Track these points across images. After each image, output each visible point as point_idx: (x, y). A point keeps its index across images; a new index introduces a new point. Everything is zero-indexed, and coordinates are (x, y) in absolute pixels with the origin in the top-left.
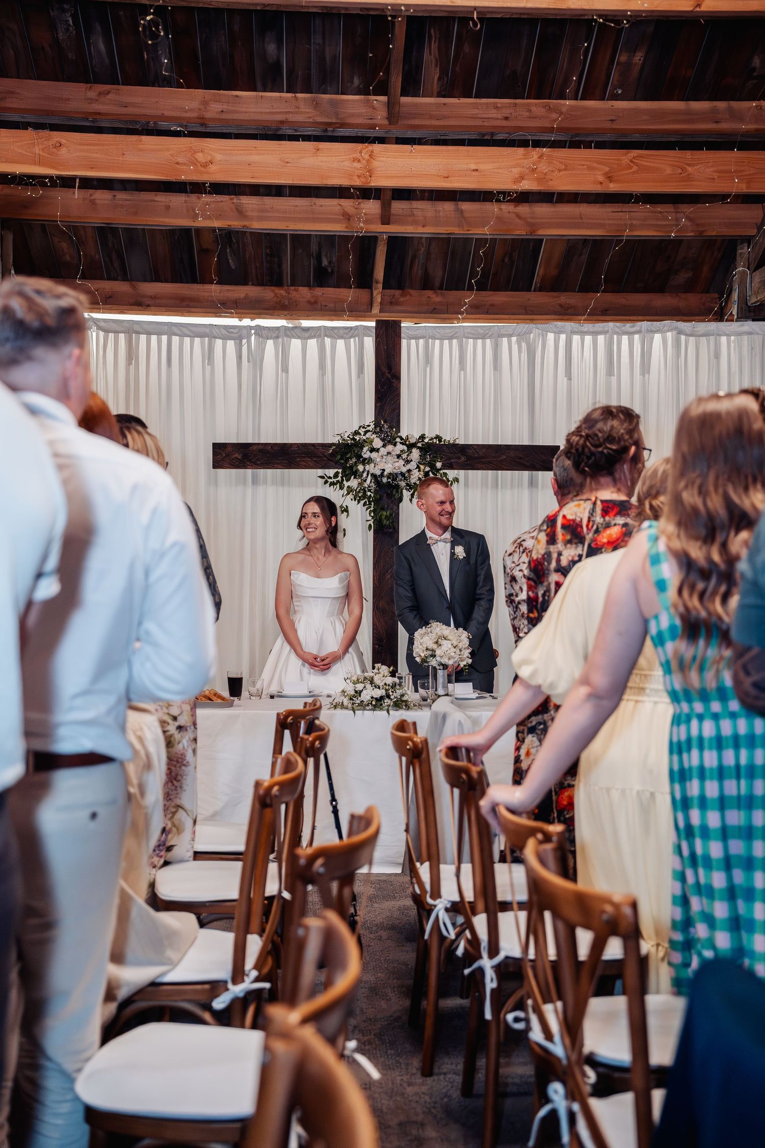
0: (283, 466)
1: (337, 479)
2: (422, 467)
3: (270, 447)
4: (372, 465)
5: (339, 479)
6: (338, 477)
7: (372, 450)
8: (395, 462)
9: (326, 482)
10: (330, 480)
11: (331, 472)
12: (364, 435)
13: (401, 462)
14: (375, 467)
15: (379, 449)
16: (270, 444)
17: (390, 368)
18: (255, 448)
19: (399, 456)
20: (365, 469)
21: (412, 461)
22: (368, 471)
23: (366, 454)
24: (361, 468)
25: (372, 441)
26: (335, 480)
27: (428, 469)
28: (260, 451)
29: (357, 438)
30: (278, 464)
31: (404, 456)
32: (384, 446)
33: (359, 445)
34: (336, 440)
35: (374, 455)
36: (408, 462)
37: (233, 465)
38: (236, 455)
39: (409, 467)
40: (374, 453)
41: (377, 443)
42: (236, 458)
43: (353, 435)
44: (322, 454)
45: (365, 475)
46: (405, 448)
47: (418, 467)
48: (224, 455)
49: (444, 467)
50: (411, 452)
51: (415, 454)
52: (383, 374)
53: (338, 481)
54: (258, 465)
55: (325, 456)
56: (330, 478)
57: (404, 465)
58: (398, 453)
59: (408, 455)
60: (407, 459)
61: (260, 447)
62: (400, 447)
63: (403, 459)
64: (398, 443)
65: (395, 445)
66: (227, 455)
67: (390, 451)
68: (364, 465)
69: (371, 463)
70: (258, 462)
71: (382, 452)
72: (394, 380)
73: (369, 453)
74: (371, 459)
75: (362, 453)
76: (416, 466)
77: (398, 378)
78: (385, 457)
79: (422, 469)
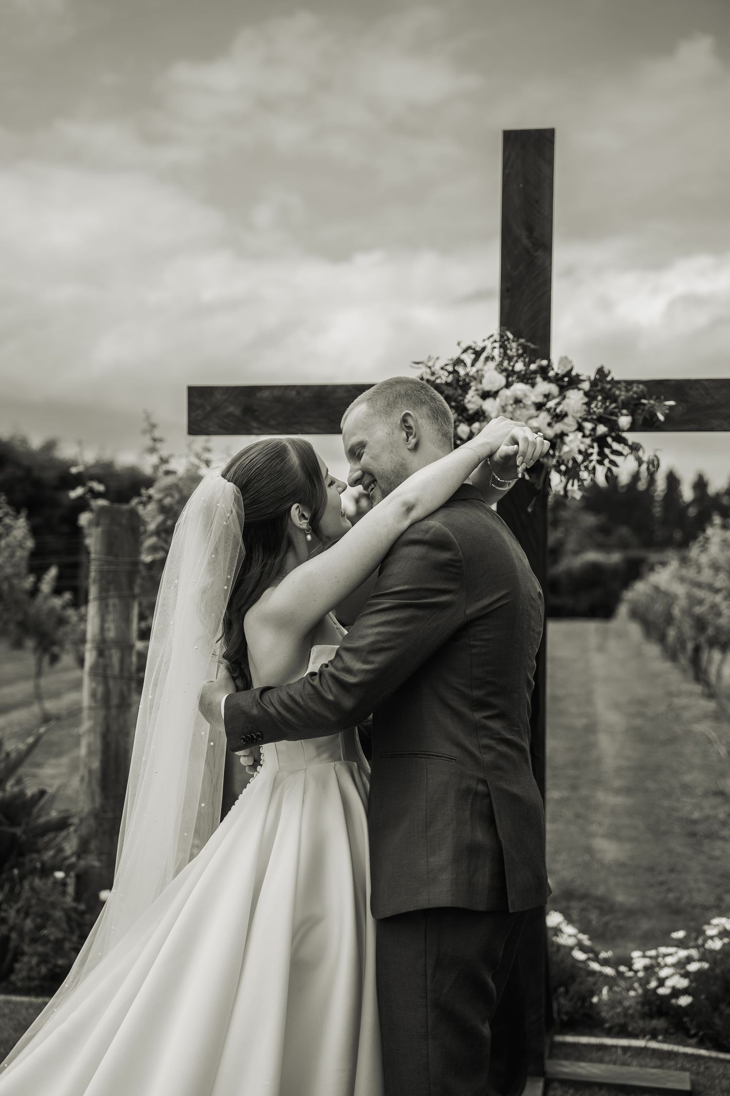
2: (588, 426)
3: (294, 393)
7: (485, 395)
8: (531, 418)
12: (473, 365)
13: (544, 417)
15: (497, 393)
17: (530, 230)
18: (266, 394)
19: (539, 406)
21: (566, 415)
23: (472, 401)
25: (485, 377)
27: (602, 429)
28: (278, 400)
29: (462, 371)
31: (551, 404)
32: (508, 385)
33: (463, 385)
35: (489, 406)
36: (559, 417)
37: (222, 427)
38: (231, 409)
39: (558, 427)
41: (493, 378)
42: (230, 415)
43: (454, 365)
46: (554, 389)
47: (580, 428)
48: (208, 408)
49: (633, 428)
50: (564, 398)
51: (575, 400)
52: (517, 240)
54: (272, 427)
57: (549, 425)
58: (540, 399)
59: (559, 404)
60: (555, 409)
61: (276, 393)
62: (543, 387)
63: (548, 410)
64: (539, 379)
65: (533, 385)
66: (215, 409)
67: (520, 394)
68: (470, 425)
69: (483, 421)
70: (273, 422)
71: (503, 398)
72: (539, 253)
73: (480, 401)
74: (483, 412)
75: (466, 401)
76: (575, 426)
77: (547, 248)
78: (510, 408)
79: (587, 432)
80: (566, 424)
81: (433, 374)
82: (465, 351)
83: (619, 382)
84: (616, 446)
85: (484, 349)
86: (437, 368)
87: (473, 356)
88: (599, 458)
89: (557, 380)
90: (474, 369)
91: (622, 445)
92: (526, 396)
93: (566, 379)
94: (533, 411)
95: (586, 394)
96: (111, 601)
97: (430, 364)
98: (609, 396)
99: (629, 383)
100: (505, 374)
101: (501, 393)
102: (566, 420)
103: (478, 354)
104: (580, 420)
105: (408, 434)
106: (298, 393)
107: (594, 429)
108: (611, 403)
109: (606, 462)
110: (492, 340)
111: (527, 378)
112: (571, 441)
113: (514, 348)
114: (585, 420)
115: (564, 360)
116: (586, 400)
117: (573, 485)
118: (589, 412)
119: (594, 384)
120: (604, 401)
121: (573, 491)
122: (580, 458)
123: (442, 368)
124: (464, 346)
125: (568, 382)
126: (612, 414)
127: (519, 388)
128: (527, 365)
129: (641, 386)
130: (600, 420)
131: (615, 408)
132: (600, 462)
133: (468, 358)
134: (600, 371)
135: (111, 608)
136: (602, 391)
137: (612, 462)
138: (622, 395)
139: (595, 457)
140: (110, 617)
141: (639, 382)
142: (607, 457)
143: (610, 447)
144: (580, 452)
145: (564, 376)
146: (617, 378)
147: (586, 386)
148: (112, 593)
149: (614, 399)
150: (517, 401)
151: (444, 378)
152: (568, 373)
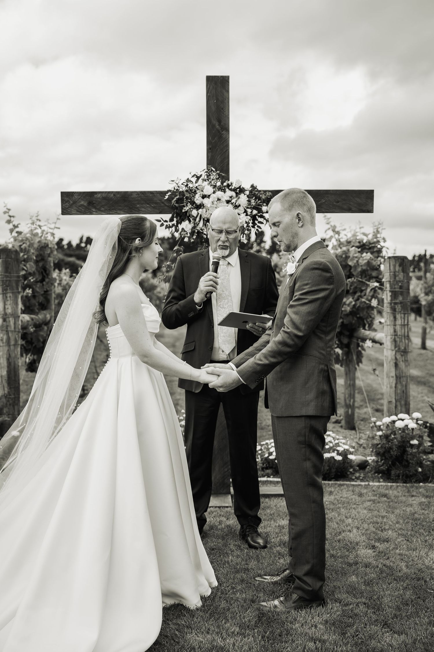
0: (124, 212)
1: (173, 223)
2: (249, 211)
3: (112, 195)
4: (204, 210)
5: (175, 222)
6: (173, 220)
7: (204, 197)
9: (162, 225)
10: (165, 224)
11: (168, 217)
12: (196, 182)
14: (206, 212)
15: (209, 196)
16: (112, 192)
17: (220, 121)
18: (99, 195)
19: (228, 202)
20: (198, 213)
21: (240, 206)
22: (201, 216)
23: (198, 199)
24: (194, 212)
25: (203, 188)
26: (171, 224)
27: (254, 212)
28: (104, 198)
29: (190, 185)
30: (120, 210)
31: (233, 201)
32: (214, 192)
33: (193, 192)
34: (171, 187)
35: (206, 201)
37: (77, 211)
38: (82, 203)
40: (205, 199)
41: (208, 189)
42: (82, 205)
43: (187, 183)
44: (160, 200)
45: (198, 219)
46: (233, 194)
47: (245, 211)
48: (71, 202)
50: (239, 198)
51: (243, 199)
52: (214, 126)
53: (173, 225)
54: (102, 211)
55: (163, 203)
56: (166, 221)
58: (228, 199)
59: (236, 201)
60: (235, 204)
61: (104, 195)
62: (230, 193)
63: (232, 204)
64: (227, 190)
65: (225, 192)
66: (74, 203)
67: (220, 197)
68: (197, 210)
69: (203, 208)
70: (103, 209)
71: (213, 198)
72: (224, 132)
73: (201, 199)
74: (203, 205)
75: (195, 199)
76: (244, 211)
77: (227, 130)
78: (215, 203)
79: (249, 214)
80: (240, 210)
81: (179, 187)
82: (193, 176)
83: (260, 191)
84: (260, 219)
85: (201, 176)
86: (180, 184)
87: (196, 179)
88: (252, 225)
89: (234, 190)
90: (197, 185)
91: (263, 219)
92: (222, 197)
93: (238, 190)
94: (225, 204)
95: (248, 196)
96: (8, 295)
97: (177, 182)
98: (258, 198)
99: (265, 191)
100: (212, 187)
101: (211, 195)
102: (240, 208)
103: (198, 178)
104: (246, 208)
105: (299, 220)
106: (114, 195)
107: (252, 212)
108: (258, 200)
109: (256, 226)
110: (205, 171)
111: (222, 189)
112: (242, 218)
113: (214, 176)
114: (248, 208)
115: (238, 181)
116: (248, 199)
117: (243, 237)
118: (249, 204)
119: (251, 192)
120: (255, 199)
121: (244, 240)
122: (245, 225)
123: (182, 184)
124: (193, 174)
125: (239, 191)
126: (259, 205)
127: (219, 194)
128: (222, 183)
129: (270, 193)
130: (254, 208)
131: (260, 203)
132: (253, 227)
133: (194, 180)
134: (252, 186)
135: (8, 298)
136: (254, 195)
137: (258, 226)
138: (264, 197)
139: (251, 225)
140: (8, 303)
141: (269, 191)
142: (256, 224)
143: (257, 220)
144: (246, 222)
145: (237, 188)
146: (259, 189)
147: (247, 193)
148: (9, 291)
149: (260, 199)
150: (219, 199)
151: (184, 189)
152: (239, 187)
